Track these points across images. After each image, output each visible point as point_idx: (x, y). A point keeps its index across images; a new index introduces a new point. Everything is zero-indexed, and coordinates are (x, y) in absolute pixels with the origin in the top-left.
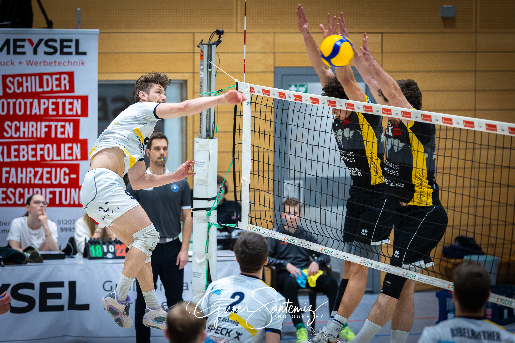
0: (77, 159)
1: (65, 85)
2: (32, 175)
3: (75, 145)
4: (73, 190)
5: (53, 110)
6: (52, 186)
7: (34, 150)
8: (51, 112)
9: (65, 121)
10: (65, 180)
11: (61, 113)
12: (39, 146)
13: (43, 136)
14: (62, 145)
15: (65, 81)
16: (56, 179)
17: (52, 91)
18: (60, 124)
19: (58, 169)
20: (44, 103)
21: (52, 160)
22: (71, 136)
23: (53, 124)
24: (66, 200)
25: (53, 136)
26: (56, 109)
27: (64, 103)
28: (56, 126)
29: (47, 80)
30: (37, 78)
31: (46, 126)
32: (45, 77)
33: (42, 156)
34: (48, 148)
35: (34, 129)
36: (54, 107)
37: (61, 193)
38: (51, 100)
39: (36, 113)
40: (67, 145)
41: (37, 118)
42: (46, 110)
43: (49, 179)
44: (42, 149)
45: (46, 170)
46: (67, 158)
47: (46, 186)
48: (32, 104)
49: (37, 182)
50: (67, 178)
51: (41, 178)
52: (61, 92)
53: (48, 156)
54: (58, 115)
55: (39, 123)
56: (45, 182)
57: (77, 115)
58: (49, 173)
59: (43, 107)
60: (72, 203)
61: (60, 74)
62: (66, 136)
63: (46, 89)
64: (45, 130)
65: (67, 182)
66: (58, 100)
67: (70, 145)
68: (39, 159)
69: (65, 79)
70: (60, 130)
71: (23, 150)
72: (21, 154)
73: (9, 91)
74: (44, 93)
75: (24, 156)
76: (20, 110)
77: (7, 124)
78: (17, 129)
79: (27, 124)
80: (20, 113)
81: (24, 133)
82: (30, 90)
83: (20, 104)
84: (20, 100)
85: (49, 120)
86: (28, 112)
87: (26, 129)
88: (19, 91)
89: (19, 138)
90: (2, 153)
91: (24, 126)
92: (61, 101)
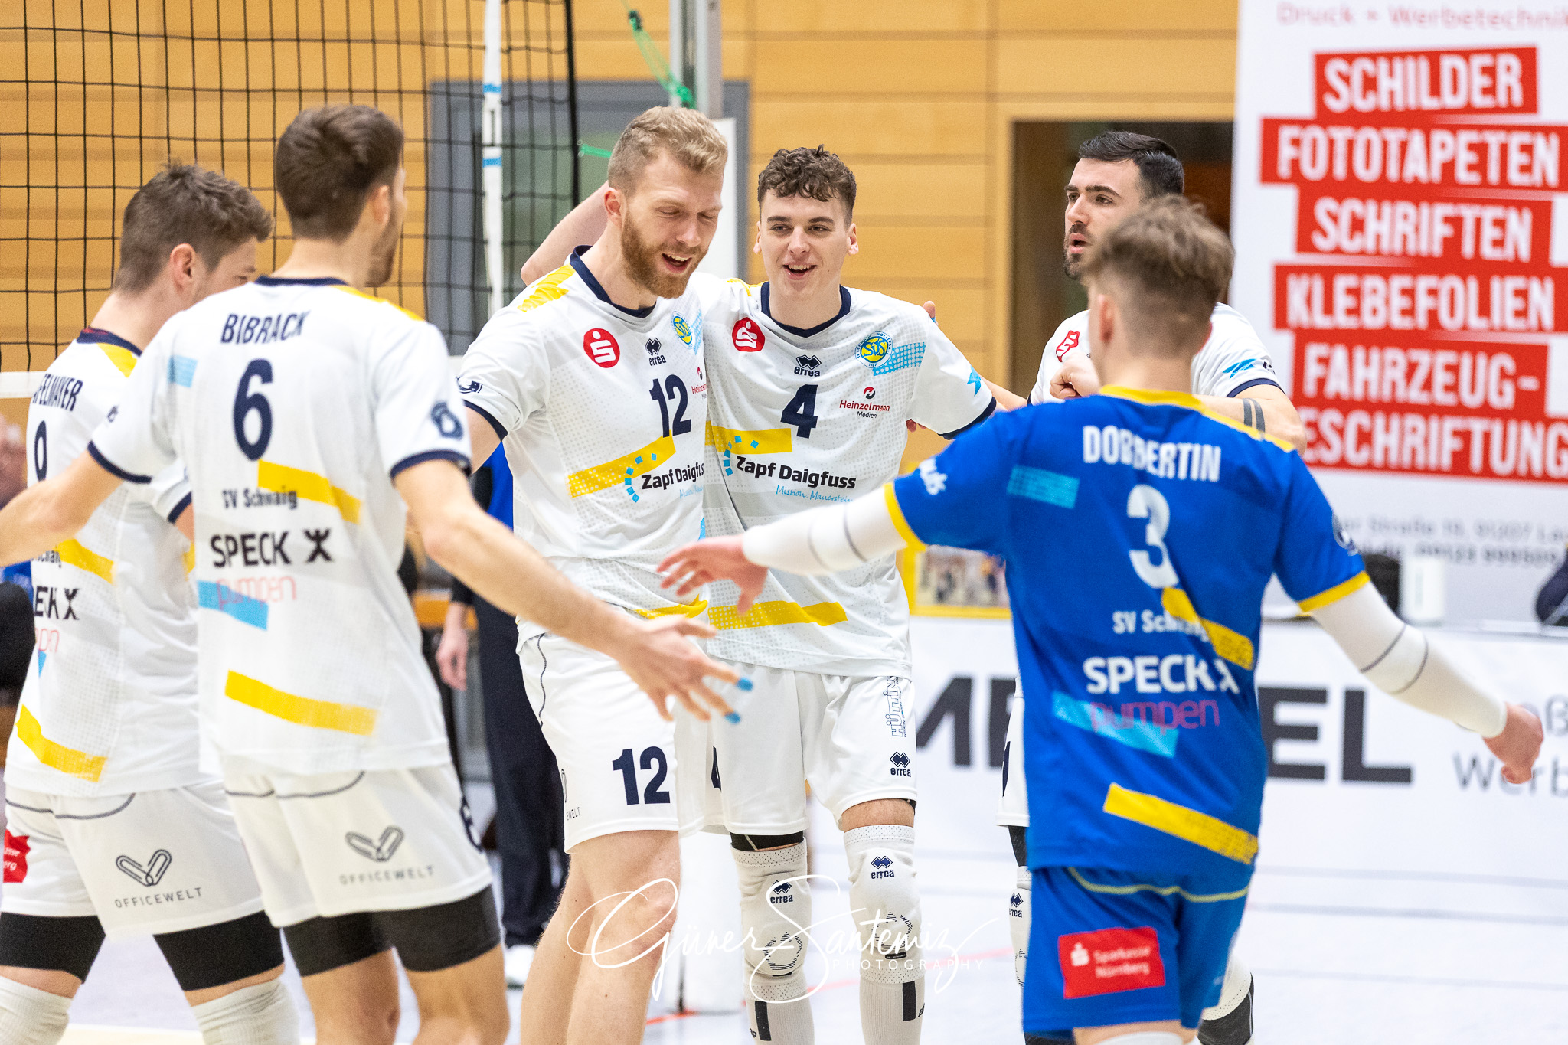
0: (1540, 329)
1: (1509, 89)
2: (1398, 374)
3: (1535, 284)
4: (1526, 428)
5: (1471, 168)
6: (1460, 410)
7: (1409, 293)
8: (1463, 176)
9: (1507, 204)
10: (1501, 394)
11: (1493, 175)
12: (1424, 283)
13: (1437, 250)
14: (1496, 285)
15: (1510, 76)
16: (1473, 389)
17: (1469, 109)
18: (1490, 213)
19: (1482, 360)
20: (1443, 146)
21: (1465, 328)
22: (1525, 253)
23: (1468, 213)
24: (1504, 459)
25: (1468, 249)
26: (1481, 166)
27: (1504, 150)
28: (1478, 222)
29: (1454, 71)
30: (1424, 64)
31: (1447, 220)
32: (1446, 64)
33: (1433, 315)
34: (1452, 293)
35: (1409, 229)
36: (1472, 158)
37: (1487, 436)
38: (1467, 137)
39: (1416, 179)
40: (1511, 283)
41: (1417, 193)
42: (1449, 167)
43: (1452, 388)
44: (1433, 292)
45: (1445, 357)
46: (1511, 322)
47: (1442, 411)
48: (1404, 146)
49: (1416, 395)
50: (1509, 389)
51: (1428, 385)
52: (1495, 110)
53: (1452, 313)
54: (1485, 183)
55: (1425, 209)
56: (1442, 398)
57: (1544, 187)
58: (1453, 369)
59: (1439, 157)
60: (1523, 469)
61: (1495, 53)
62: (1510, 255)
63: (1449, 100)
64: (1443, 231)
65: (1509, 401)
66: (1487, 137)
67: (1519, 283)
68: (1422, 321)
69: (1508, 69)
70: (1489, 233)
71: (1374, 291)
72: (1368, 303)
73: (1334, 105)
74: (1445, 111)
75: (1375, 311)
76: (1368, 164)
77: (1324, 206)
78: (1357, 225)
79: (1387, 208)
80: (1367, 174)
81: (1378, 238)
82: (1399, 104)
83: (1368, 145)
84: (1369, 133)
85: (1456, 201)
86: (1393, 173)
87: (1384, 228)
88: (1365, 105)
89: (1362, 253)
90: (1309, 301)
91: (1379, 216)
92: (1494, 140)
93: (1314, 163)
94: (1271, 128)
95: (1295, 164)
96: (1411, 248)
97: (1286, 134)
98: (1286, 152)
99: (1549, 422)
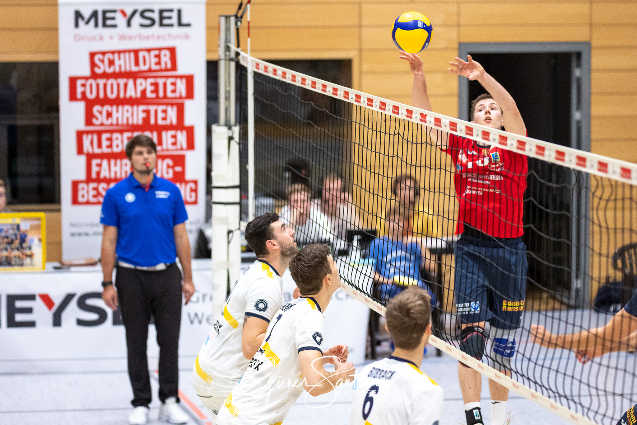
0: (182, 149)
1: (166, 63)
3: (179, 133)
5: (152, 92)
8: (149, 95)
9: (167, 104)
10: (168, 173)
11: (161, 94)
13: (140, 122)
14: (164, 134)
15: (166, 58)
17: (150, 70)
18: (160, 108)
20: (141, 84)
22: (175, 122)
23: (152, 108)
25: (152, 121)
26: (156, 91)
27: (165, 85)
28: (156, 112)
29: (144, 58)
30: (132, 55)
31: (144, 111)
32: (141, 54)
35: (129, 115)
36: (152, 88)
38: (150, 81)
39: (131, 97)
40: (170, 133)
41: (132, 102)
42: (144, 92)
46: (170, 147)
48: (126, 85)
50: (171, 171)
52: (161, 70)
54: (158, 97)
55: (135, 108)
57: (181, 97)
59: (140, 88)
61: (160, 49)
62: (169, 123)
63: (142, 67)
64: (142, 115)
65: (171, 176)
66: (158, 80)
67: (174, 133)
69: (165, 55)
70: (160, 115)
71: (117, 139)
72: (115, 143)
73: (98, 71)
74: (140, 72)
75: (117, 146)
76: (112, 92)
77: (96, 109)
78: (109, 115)
79: (120, 108)
80: (112, 96)
81: (117, 119)
82: (123, 69)
83: (112, 86)
84: (112, 81)
85: (148, 104)
86: (122, 95)
87: (120, 115)
88: (110, 70)
89: (111, 125)
90: (92, 143)
91: (117, 111)
92: (161, 81)
93: (91, 93)
94: (73, 81)
95: (84, 94)
96: (130, 122)
97: (79, 83)
98: (79, 90)
99: (186, 182)
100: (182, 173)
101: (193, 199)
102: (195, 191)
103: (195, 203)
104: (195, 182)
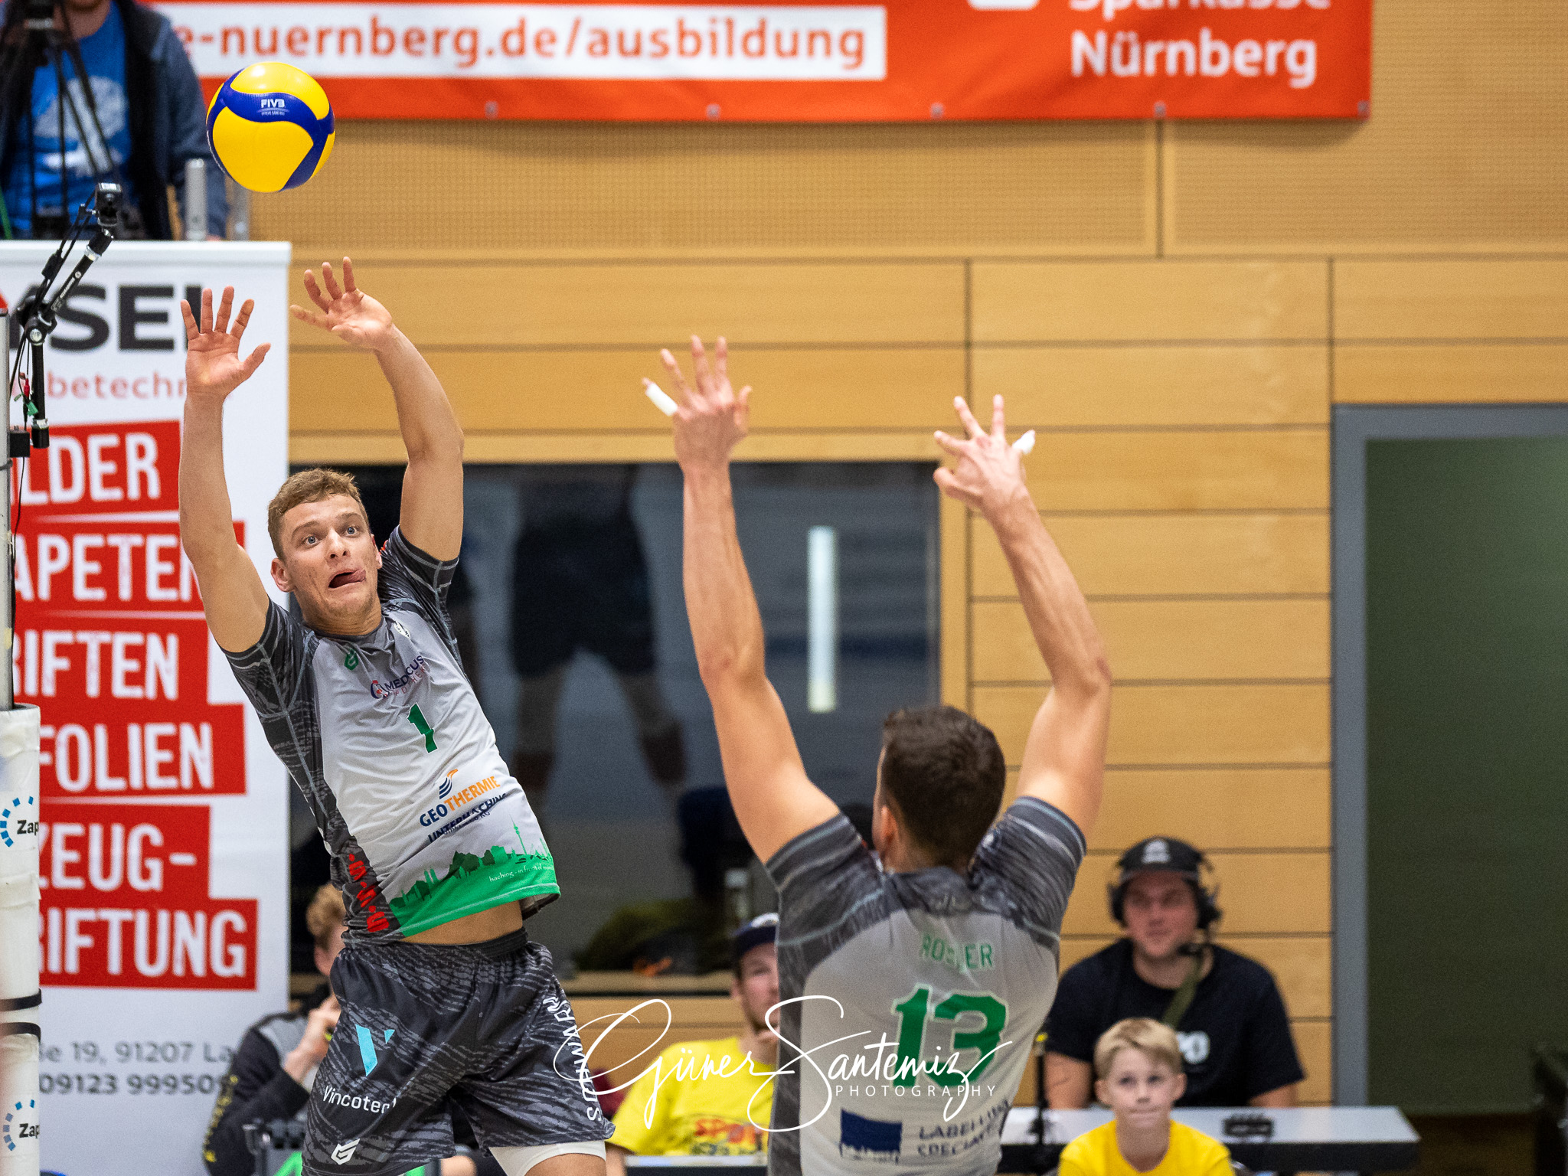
0: (197, 789)
1: (143, 477)
3: (187, 731)
4: (182, 917)
5: (92, 582)
6: (89, 898)
8: (81, 593)
9: (145, 627)
10: (145, 874)
11: (125, 592)
13: (49, 688)
14: (134, 731)
15: (144, 459)
17: (86, 504)
18: (121, 641)
19: (117, 831)
20: (54, 554)
21: (91, 790)
22: (171, 691)
23: (92, 640)
24: (152, 958)
25: (93, 690)
26: (106, 578)
27: (139, 555)
28: (106, 651)
29: (65, 458)
31: (61, 650)
32: (55, 448)
34: (73, 743)
36: (95, 568)
37: (128, 929)
38: (86, 541)
40: (154, 730)
42: (63, 581)
43: (78, 870)
45: (67, 830)
46: (155, 781)
47: (67, 900)
50: (155, 865)
52: (125, 505)
53: (74, 775)
54: (113, 600)
55: (31, 637)
56: (65, 882)
58: (78, 844)
59: (47, 569)
60: (179, 970)
61: (122, 430)
62: (151, 692)
63: (59, 495)
64: (55, 664)
65: (156, 882)
66: (114, 540)
67: (168, 729)
69: (141, 452)
70: (121, 665)
74: (51, 509)
85: (73, 625)
92: (125, 544)
99: (213, 908)
100: (200, 873)
101: (238, 969)
102: (248, 939)
103: (247, 982)
104: (248, 908)
